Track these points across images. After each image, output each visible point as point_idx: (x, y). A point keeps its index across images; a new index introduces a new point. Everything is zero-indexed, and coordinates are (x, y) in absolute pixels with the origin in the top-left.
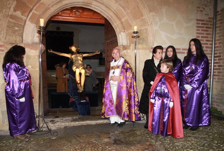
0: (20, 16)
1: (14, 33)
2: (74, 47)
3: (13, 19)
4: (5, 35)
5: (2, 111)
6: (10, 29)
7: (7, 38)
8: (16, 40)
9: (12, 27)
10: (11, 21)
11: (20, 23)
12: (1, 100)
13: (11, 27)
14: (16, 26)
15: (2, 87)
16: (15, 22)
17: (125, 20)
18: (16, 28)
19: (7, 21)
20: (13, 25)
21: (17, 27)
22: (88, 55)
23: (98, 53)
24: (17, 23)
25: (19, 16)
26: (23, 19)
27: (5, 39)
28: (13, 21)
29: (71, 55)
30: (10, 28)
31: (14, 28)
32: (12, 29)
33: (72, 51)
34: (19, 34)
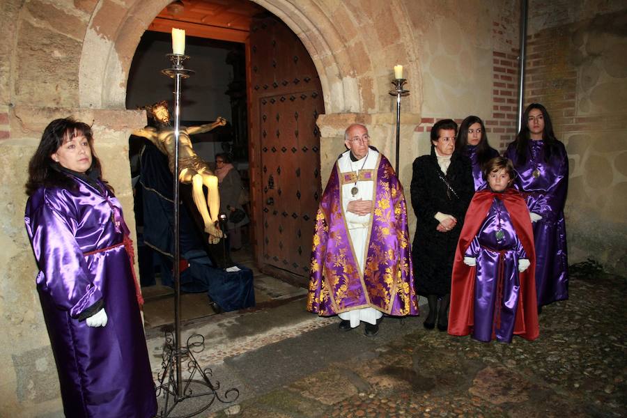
0: (69, 7)
1: (48, 69)
2: (162, 107)
3: (42, 18)
4: (15, 75)
5: (14, 357)
6: (32, 55)
7: (24, 90)
8: (60, 98)
9: (41, 49)
10: (36, 25)
11: (69, 36)
12: (10, 319)
13: (37, 47)
14: (55, 47)
15: (10, 269)
16: (51, 28)
17: (356, 44)
18: (57, 54)
19: (19, 23)
20: (45, 41)
21: (59, 48)
22: (198, 130)
23: (220, 124)
24: (60, 34)
25: (65, 11)
26: (82, 20)
27: (17, 91)
28: (43, 27)
29: (153, 131)
30: (31, 49)
31: (47, 51)
32: (40, 54)
33: (157, 118)
34: (67, 74)
